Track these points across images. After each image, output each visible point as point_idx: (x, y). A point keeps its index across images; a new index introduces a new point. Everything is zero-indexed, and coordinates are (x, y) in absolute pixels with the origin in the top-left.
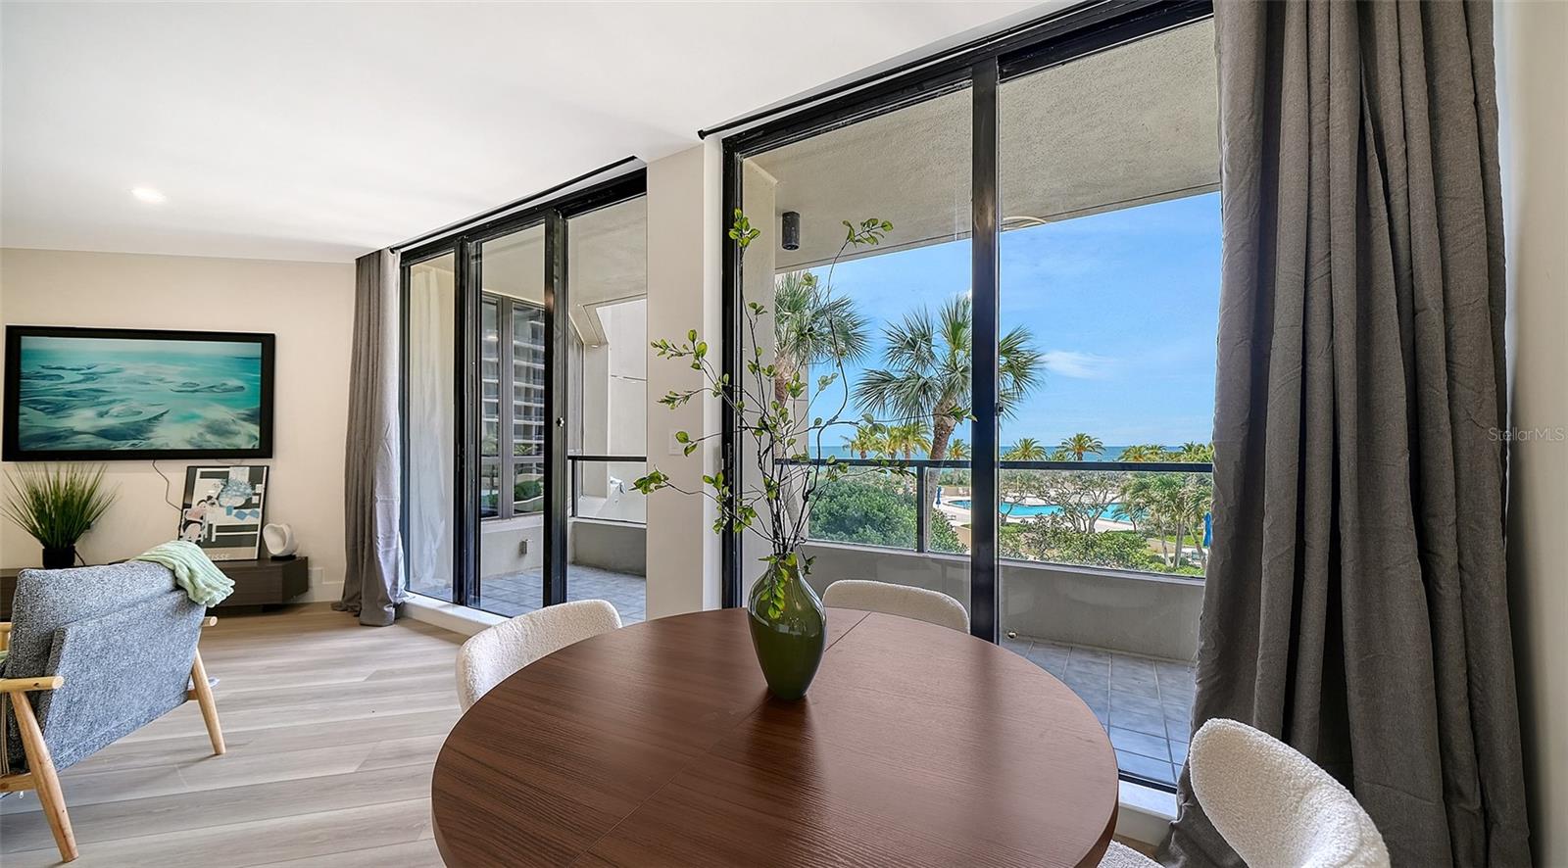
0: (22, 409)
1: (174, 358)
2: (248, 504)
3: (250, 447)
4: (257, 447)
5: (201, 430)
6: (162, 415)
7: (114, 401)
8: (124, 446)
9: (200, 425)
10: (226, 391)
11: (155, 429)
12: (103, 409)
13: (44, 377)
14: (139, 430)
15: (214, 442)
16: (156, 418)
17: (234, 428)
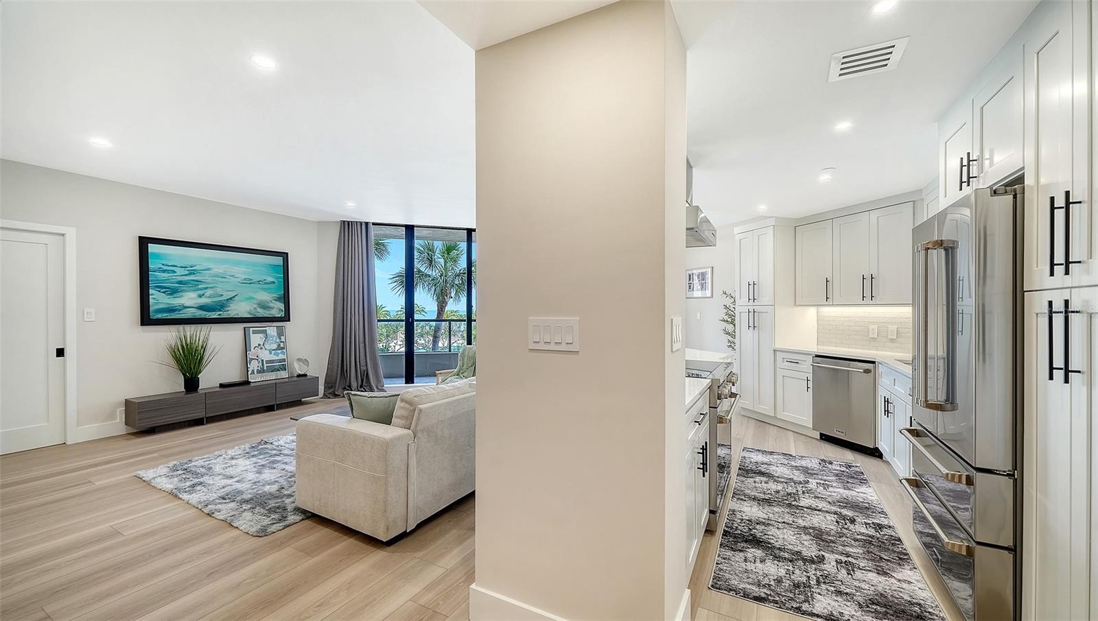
0: (151, 291)
1: (238, 263)
2: (279, 348)
3: (280, 316)
4: (283, 316)
5: (255, 306)
6: (234, 297)
7: (207, 288)
8: (214, 315)
9: (254, 304)
10: (266, 283)
11: (231, 305)
12: (201, 292)
13: (164, 271)
14: (222, 306)
15: (262, 313)
16: (231, 299)
17: (271, 305)
